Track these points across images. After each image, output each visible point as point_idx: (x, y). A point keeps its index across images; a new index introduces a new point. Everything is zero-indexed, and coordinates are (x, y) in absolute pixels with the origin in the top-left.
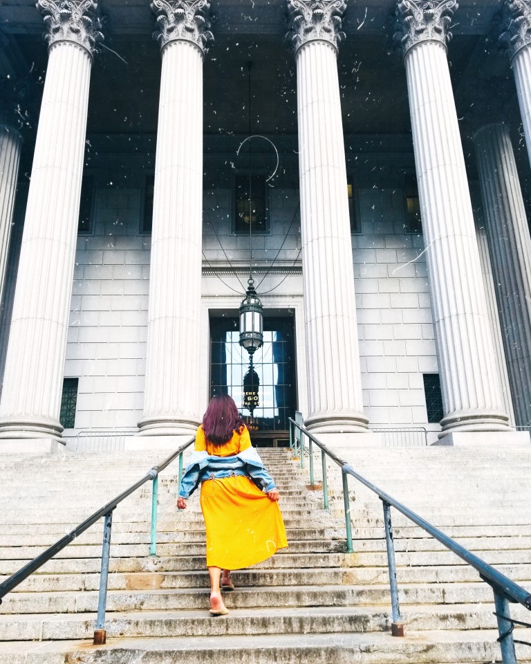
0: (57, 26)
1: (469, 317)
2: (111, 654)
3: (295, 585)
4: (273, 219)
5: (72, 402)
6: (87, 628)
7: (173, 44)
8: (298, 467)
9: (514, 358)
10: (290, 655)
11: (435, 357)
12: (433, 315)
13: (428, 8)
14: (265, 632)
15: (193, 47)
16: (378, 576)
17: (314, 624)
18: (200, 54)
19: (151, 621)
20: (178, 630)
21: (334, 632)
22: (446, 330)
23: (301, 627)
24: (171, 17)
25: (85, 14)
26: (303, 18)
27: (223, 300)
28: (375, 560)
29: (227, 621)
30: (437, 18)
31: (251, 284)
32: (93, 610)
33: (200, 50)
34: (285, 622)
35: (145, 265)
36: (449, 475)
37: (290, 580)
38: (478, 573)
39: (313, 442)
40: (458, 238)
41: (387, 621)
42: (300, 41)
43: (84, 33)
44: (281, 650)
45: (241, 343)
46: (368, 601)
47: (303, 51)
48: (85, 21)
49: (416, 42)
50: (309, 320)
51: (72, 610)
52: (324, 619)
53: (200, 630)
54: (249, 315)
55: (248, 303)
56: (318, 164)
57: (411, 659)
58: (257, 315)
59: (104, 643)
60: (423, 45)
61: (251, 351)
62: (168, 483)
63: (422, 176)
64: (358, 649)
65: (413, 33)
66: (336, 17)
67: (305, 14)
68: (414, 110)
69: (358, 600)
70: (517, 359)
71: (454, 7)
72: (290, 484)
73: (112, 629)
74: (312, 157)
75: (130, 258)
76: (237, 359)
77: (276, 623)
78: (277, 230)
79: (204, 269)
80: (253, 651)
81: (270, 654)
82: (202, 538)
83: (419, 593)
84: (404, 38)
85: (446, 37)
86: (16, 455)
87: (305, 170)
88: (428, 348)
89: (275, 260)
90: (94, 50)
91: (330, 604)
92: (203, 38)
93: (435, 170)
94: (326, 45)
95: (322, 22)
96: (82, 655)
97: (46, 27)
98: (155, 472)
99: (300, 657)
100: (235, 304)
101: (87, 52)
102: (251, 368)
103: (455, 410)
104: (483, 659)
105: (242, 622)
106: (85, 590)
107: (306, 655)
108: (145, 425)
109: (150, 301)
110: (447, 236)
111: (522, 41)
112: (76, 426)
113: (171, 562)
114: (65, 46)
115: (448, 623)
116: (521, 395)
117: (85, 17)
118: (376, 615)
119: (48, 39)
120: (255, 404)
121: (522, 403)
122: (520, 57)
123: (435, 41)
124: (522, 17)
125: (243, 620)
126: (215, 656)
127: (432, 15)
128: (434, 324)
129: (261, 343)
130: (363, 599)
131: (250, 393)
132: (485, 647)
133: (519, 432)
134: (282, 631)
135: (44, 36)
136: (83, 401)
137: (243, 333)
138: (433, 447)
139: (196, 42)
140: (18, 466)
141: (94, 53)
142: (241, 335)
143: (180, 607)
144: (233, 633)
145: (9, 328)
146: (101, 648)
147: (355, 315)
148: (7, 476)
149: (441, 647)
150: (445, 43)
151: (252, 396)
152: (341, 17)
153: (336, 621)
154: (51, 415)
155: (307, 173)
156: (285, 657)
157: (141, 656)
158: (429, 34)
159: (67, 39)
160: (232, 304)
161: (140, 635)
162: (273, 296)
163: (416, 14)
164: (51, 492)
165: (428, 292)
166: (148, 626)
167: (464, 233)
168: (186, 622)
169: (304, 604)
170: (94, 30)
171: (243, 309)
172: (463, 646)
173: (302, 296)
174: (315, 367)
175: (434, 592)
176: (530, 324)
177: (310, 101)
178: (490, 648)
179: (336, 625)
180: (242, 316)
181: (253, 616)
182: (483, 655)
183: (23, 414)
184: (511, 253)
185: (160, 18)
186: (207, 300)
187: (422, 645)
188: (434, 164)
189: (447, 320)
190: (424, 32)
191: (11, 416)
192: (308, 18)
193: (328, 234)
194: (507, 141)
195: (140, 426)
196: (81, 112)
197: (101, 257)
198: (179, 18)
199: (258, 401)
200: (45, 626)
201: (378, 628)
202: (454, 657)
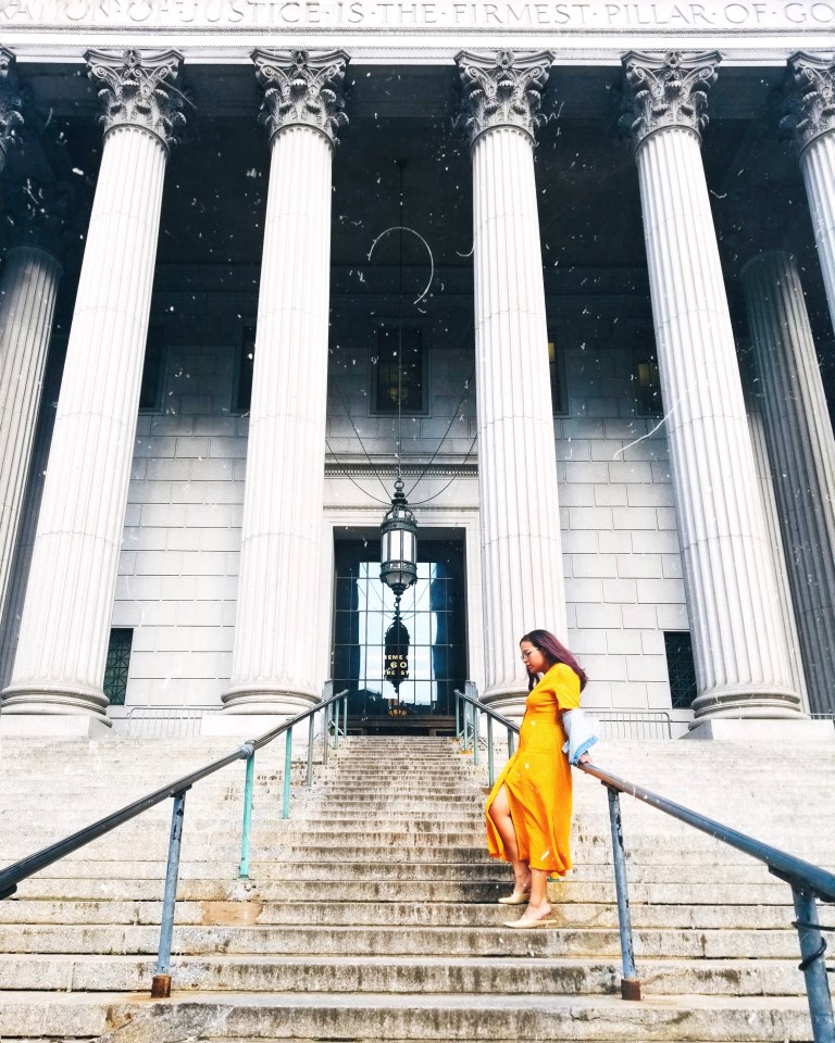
0: (118, 104)
1: (737, 541)
2: (179, 1011)
3: (466, 926)
4: (434, 392)
5: (123, 665)
6: (141, 974)
7: (288, 131)
8: (469, 762)
9: (808, 608)
10: (459, 1021)
11: (684, 608)
12: (680, 540)
13: (672, 79)
14: (419, 988)
15: (318, 134)
16: (597, 916)
17: (498, 979)
18: (328, 146)
19: (241, 967)
20: (283, 982)
21: (529, 993)
22: (700, 561)
23: (477, 983)
24: (286, 91)
25: (160, 86)
26: (483, 94)
27: (356, 513)
28: (592, 893)
29: (359, 970)
30: (686, 94)
31: (399, 489)
32: (151, 951)
33: (328, 140)
34: (451, 975)
35: (239, 460)
36: (708, 780)
37: (459, 917)
38: (766, 868)
39: (493, 720)
40: (719, 420)
41: (613, 978)
42: (479, 127)
43: (156, 114)
44: (446, 1013)
45: (383, 578)
46: (582, 950)
47: (482, 142)
48: (158, 97)
49: (654, 129)
50: (487, 541)
51: (119, 950)
52: (513, 971)
53: (316, 982)
54: (395, 535)
55: (395, 517)
56: (504, 308)
57: (654, 1033)
58: (408, 536)
59: (168, 995)
60: (664, 133)
61: (398, 590)
62: (268, 781)
63: (662, 327)
64: (568, 1015)
65: (649, 115)
66: (533, 92)
67: (487, 87)
68: (651, 229)
69: (566, 947)
70: (812, 610)
71: (711, 78)
72: (457, 787)
73: (181, 976)
74: (494, 299)
75: (217, 448)
76: (375, 604)
77: (437, 977)
78: (438, 408)
79: (328, 467)
80: (400, 1013)
81: (428, 1018)
82: (319, 856)
83: (664, 940)
84: (636, 122)
85: (700, 122)
86: (35, 738)
87: (483, 318)
88: (673, 592)
89: (435, 455)
90: (171, 138)
91: (522, 953)
92: (332, 122)
93: (683, 318)
94: (518, 132)
95: (511, 99)
96: (133, 1011)
97: (100, 106)
98: (251, 748)
99: (475, 1025)
100: (374, 519)
101: (160, 141)
102: (397, 619)
103: (715, 684)
104: (770, 1037)
105: (384, 973)
106: (139, 923)
107: (485, 1021)
108: (233, 698)
109: (245, 513)
110: (702, 418)
111: (815, 128)
112: (127, 702)
113: (272, 888)
114: (128, 133)
115: (712, 984)
116: (818, 666)
117: (158, 91)
118: (596, 968)
119: (103, 124)
120: (403, 673)
121: (820, 677)
122: (813, 152)
123: (682, 127)
124: (815, 93)
125: (385, 968)
126: (341, 1018)
127: (679, 89)
128: (682, 553)
129: (414, 580)
130: (574, 947)
131: (395, 657)
132: (772, 1018)
133: (814, 721)
134: (447, 989)
135: (98, 118)
136: (138, 663)
137: (386, 563)
138: (682, 741)
139: (322, 129)
140: (39, 754)
141: (171, 143)
142: (382, 566)
143: (286, 950)
144: (369, 989)
145: (32, 550)
146: (163, 1001)
147: (559, 540)
148: (22, 766)
149: (700, 1016)
150: (697, 130)
151: (398, 662)
152: (541, 91)
153: (532, 976)
154: (91, 680)
155: (487, 322)
156: (452, 1023)
157: (226, 1015)
158: (674, 115)
159: (132, 122)
160: (370, 520)
161: (222, 988)
162: (433, 508)
163: (653, 88)
164: (89, 788)
165: (673, 506)
166: (236, 974)
167: (728, 413)
168: (295, 970)
169: (481, 952)
170: (172, 111)
171: (387, 526)
172: (737, 1016)
173: (476, 509)
174: (497, 613)
175: (687, 940)
176: (832, 562)
177: (492, 215)
178: (781, 1019)
179: (532, 981)
180: (386, 536)
181: (400, 964)
182: (770, 1031)
183: (49, 678)
184: (801, 445)
185: (269, 92)
186: (331, 513)
187: (671, 1011)
188: (682, 309)
189: (702, 546)
190: (667, 114)
191: (31, 679)
192: (491, 93)
193: (518, 412)
194: (794, 276)
195: (225, 699)
196: (148, 229)
197: (173, 447)
198: (298, 92)
199: (407, 669)
200: (77, 969)
201: (599, 989)
202: (723, 1032)
